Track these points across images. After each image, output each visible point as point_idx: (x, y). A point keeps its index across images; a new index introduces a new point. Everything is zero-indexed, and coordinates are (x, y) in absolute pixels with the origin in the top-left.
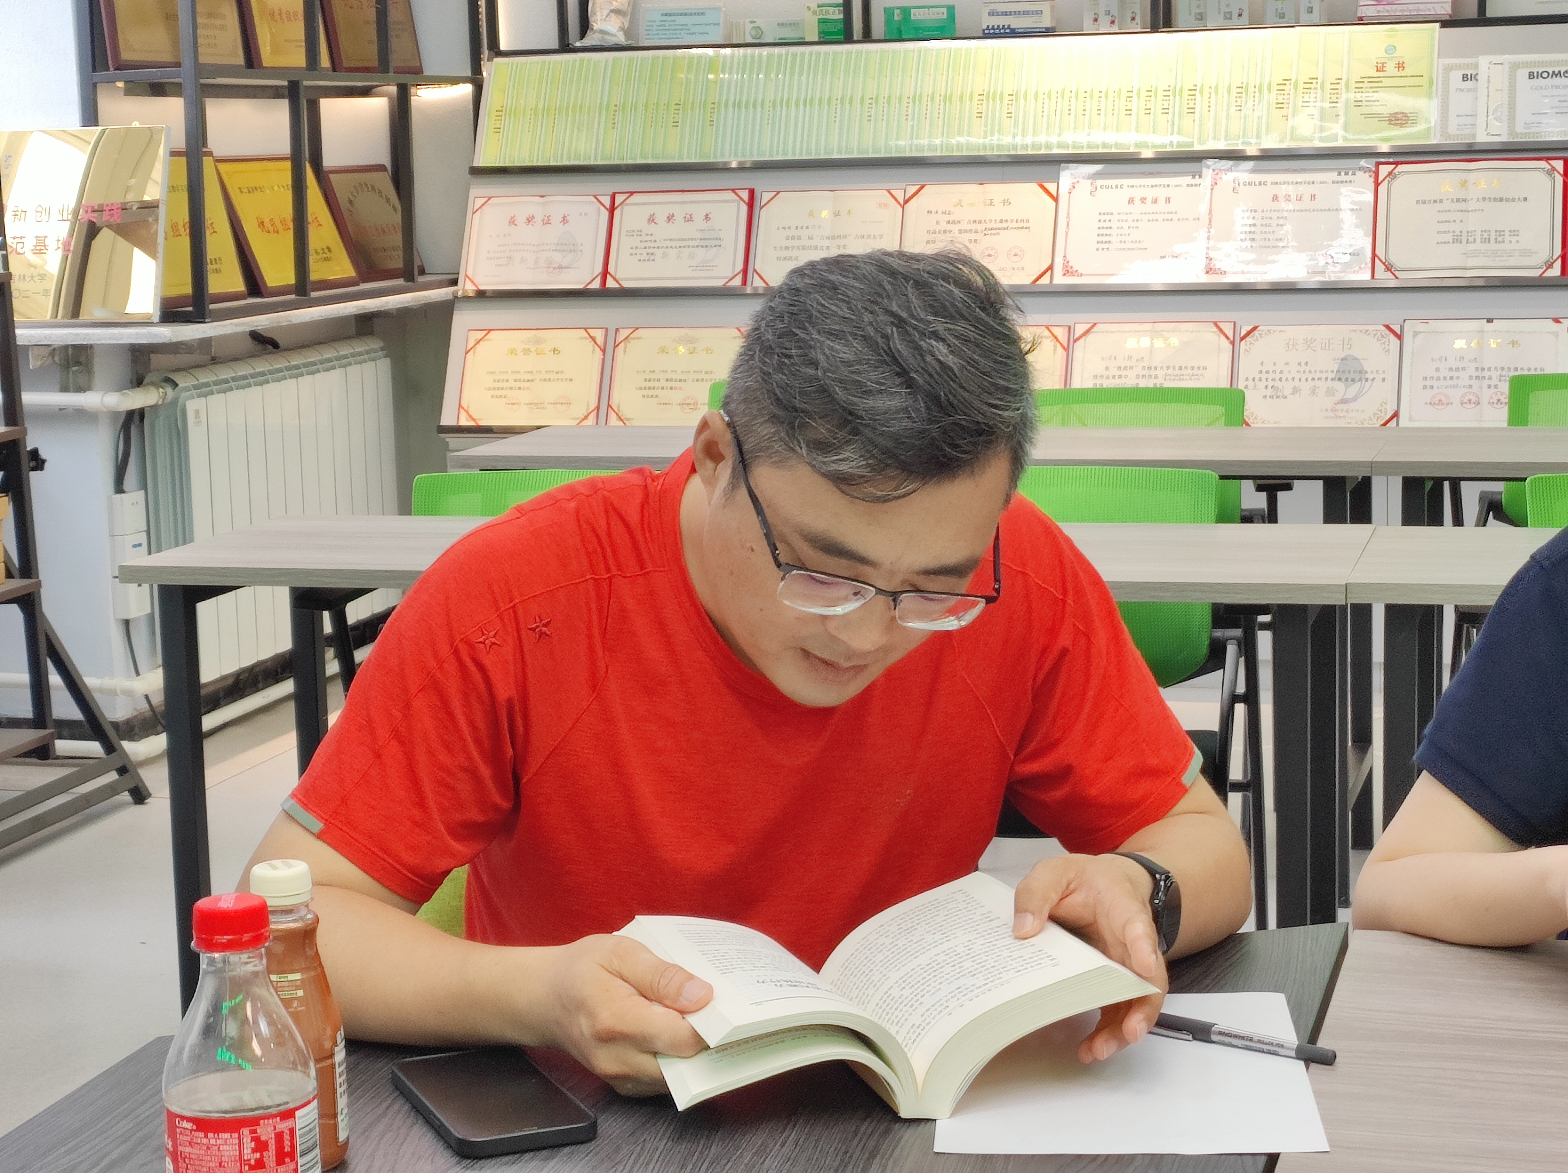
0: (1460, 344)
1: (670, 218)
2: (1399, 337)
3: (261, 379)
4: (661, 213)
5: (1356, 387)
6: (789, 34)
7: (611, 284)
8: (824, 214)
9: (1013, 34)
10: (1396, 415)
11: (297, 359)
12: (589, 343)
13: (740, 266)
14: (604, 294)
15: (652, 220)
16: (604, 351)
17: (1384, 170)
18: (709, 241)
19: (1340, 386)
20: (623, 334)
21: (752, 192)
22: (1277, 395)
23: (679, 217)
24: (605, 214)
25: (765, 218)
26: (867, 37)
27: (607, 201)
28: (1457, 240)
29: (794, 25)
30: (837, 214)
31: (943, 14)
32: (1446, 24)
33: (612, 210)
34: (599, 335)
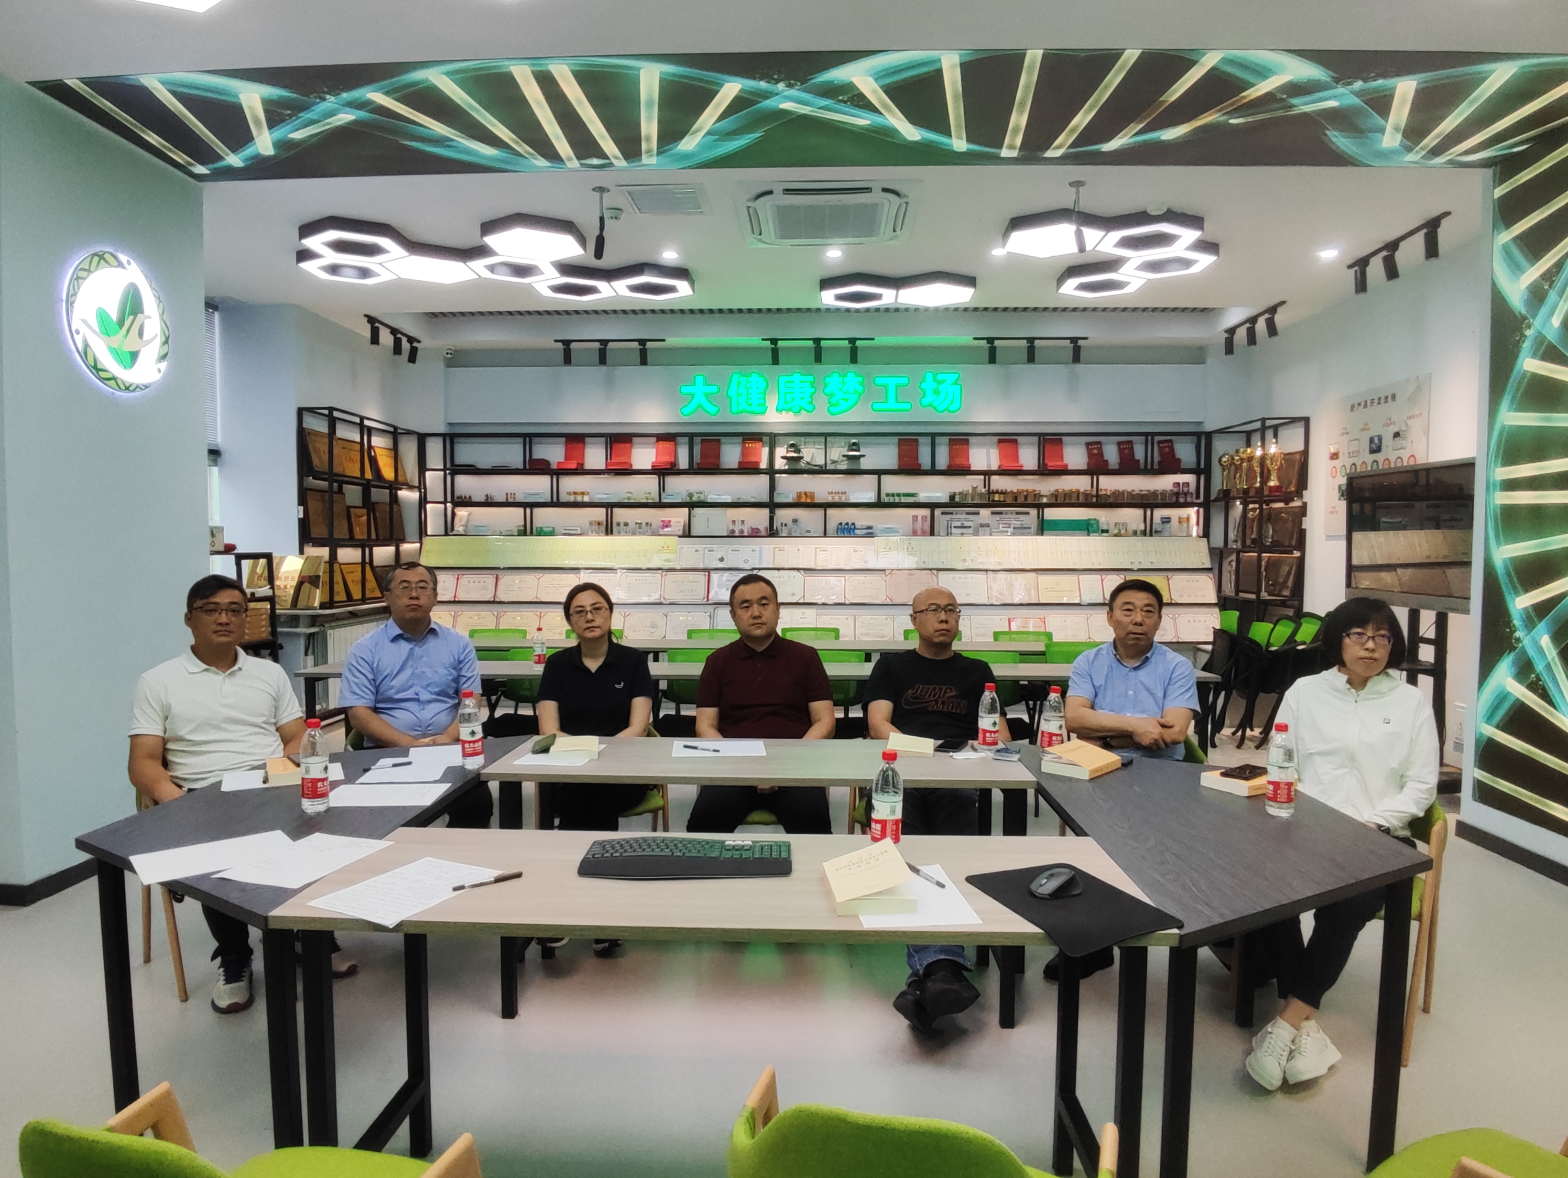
0: (681, 618)
1: (474, 582)
2: (666, 616)
3: (350, 625)
4: (472, 580)
5: (655, 629)
6: (509, 533)
7: (457, 599)
8: (517, 582)
9: (570, 535)
10: (665, 637)
11: (362, 620)
12: (450, 616)
13: (493, 595)
14: (454, 602)
15: (469, 582)
16: (454, 618)
17: (664, 573)
18: (485, 588)
19: (650, 629)
20: (460, 613)
21: (497, 575)
22: (635, 631)
23: (477, 582)
24: (456, 581)
25: (500, 583)
26: (532, 534)
27: (456, 576)
28: (681, 592)
29: (511, 530)
30: (520, 581)
31: (550, 529)
32: (680, 537)
33: (458, 579)
34: (453, 613)
